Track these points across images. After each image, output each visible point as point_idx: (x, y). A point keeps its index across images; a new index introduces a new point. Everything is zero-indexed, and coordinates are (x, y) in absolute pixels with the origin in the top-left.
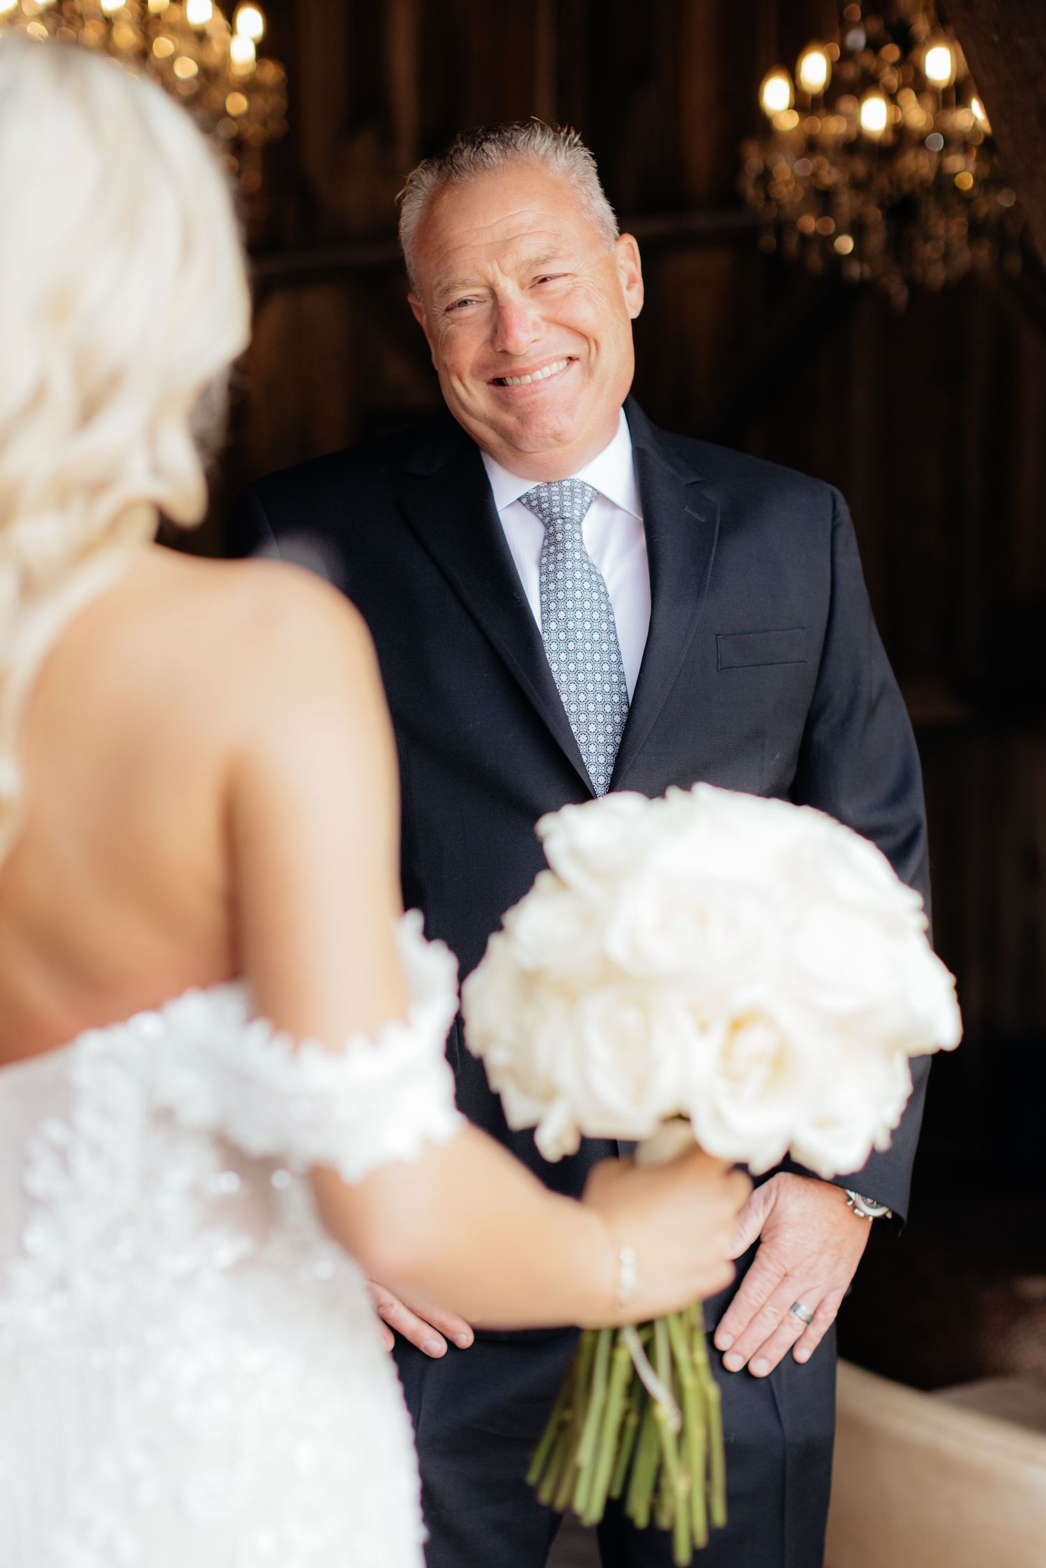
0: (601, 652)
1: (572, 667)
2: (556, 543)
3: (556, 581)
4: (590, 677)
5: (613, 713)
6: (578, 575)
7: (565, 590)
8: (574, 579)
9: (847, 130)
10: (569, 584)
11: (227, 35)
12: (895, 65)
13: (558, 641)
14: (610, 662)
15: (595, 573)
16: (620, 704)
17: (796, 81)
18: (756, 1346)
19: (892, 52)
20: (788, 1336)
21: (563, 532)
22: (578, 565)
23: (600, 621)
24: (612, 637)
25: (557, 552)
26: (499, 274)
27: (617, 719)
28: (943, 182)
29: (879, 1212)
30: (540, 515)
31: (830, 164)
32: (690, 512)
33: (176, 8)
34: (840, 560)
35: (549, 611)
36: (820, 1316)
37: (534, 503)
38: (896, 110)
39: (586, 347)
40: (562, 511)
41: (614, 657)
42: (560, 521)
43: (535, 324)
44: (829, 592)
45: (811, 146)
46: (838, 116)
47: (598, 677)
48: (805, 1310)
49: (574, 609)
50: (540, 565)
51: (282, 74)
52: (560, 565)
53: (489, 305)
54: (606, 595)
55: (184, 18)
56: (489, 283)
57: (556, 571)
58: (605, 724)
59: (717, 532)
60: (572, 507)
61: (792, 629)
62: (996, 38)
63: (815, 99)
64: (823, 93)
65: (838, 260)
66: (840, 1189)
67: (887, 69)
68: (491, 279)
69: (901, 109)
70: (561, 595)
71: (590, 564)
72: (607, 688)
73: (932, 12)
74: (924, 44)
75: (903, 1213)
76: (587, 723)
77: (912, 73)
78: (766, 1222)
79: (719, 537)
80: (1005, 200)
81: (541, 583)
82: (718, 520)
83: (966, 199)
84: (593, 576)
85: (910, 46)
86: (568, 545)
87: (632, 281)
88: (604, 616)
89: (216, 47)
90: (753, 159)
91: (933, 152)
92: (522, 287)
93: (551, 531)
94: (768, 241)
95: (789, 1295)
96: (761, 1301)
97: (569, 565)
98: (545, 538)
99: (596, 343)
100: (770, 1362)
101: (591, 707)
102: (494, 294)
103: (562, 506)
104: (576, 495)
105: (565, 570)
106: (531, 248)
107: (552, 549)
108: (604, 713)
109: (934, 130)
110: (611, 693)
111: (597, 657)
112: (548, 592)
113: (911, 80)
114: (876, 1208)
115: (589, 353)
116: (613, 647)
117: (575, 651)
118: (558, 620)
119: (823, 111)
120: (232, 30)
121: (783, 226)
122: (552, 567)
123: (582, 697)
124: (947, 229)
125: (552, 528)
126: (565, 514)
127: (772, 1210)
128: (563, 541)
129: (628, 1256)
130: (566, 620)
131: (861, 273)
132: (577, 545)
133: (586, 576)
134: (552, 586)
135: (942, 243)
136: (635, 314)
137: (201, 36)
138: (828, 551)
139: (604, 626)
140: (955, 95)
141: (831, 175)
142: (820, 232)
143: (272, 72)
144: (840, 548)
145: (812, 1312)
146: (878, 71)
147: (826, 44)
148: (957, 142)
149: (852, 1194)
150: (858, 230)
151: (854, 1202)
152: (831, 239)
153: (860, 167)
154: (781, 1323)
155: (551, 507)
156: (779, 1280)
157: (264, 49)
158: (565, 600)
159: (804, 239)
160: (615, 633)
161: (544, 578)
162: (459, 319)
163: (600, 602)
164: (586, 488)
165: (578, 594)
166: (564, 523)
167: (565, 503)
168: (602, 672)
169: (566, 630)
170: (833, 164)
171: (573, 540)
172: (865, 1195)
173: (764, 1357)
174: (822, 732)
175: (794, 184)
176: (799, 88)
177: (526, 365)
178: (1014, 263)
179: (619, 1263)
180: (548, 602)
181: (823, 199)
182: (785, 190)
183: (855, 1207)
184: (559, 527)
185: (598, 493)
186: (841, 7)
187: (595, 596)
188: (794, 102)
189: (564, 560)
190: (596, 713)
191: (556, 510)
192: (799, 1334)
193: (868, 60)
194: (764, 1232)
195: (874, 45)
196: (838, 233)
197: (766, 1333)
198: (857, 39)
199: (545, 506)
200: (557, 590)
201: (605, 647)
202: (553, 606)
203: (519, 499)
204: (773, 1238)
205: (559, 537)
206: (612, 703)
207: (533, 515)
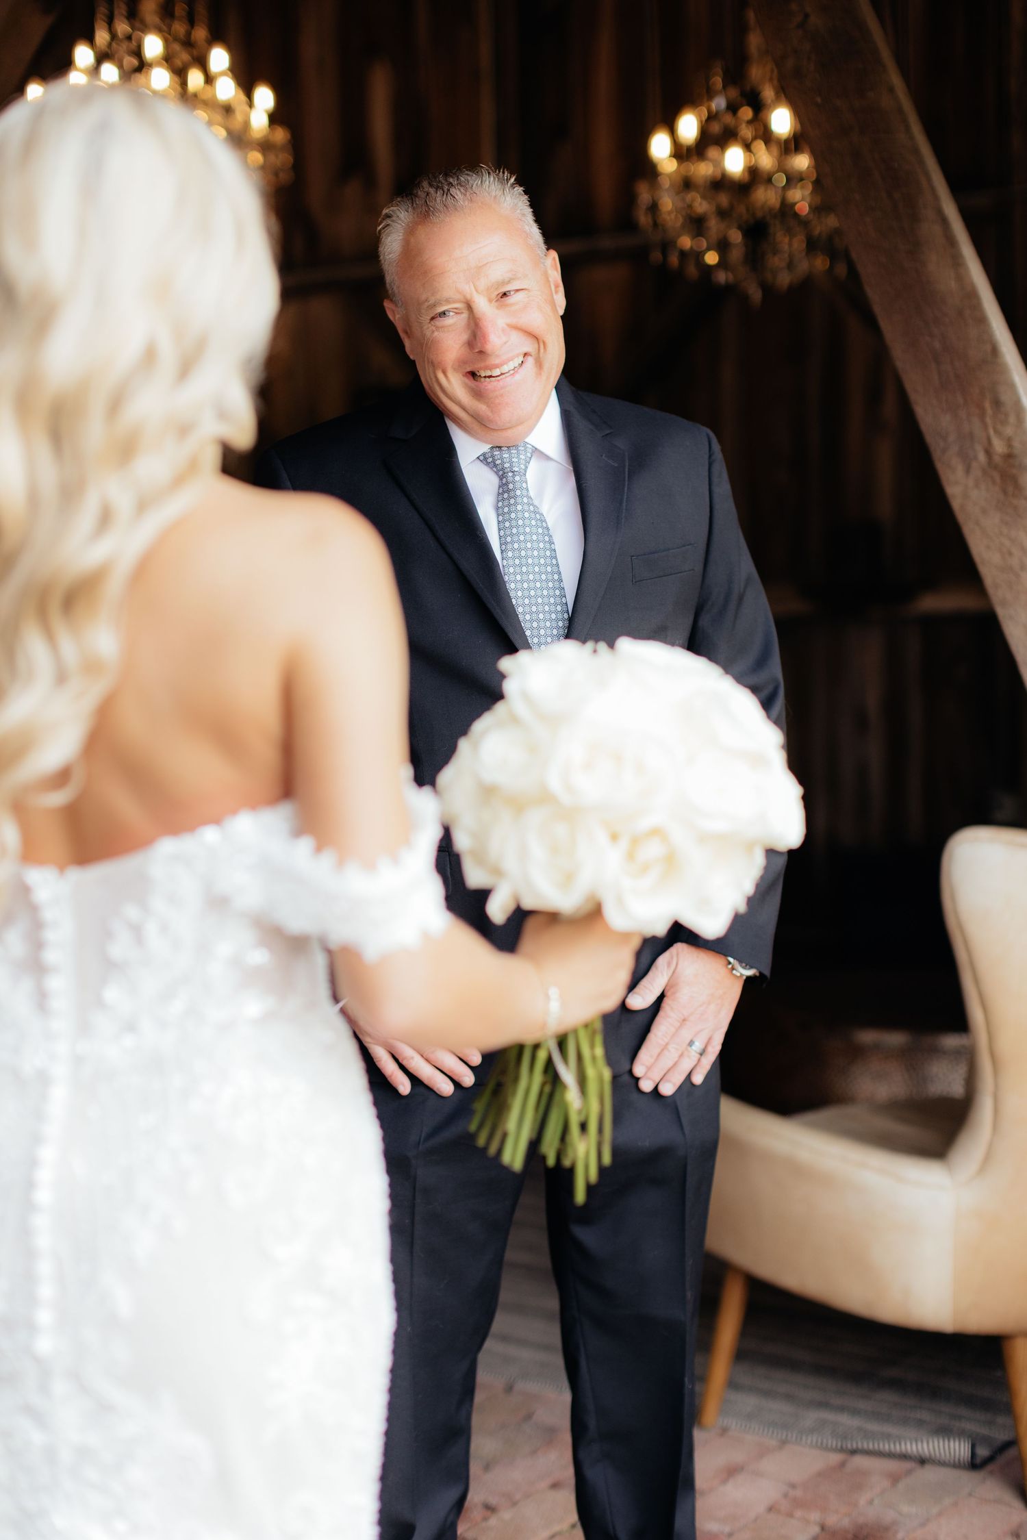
0: (547, 573)
1: (525, 585)
2: (508, 491)
3: (510, 520)
4: (539, 593)
5: (557, 620)
6: (527, 515)
7: (518, 527)
8: (524, 519)
9: (714, 172)
10: (520, 522)
11: (247, 108)
12: (750, 122)
13: (514, 566)
14: (553, 581)
15: (538, 513)
16: (562, 612)
17: (675, 135)
18: (663, 1073)
19: (746, 113)
20: (686, 1066)
21: (514, 482)
22: (526, 507)
23: (545, 549)
24: (554, 562)
25: (509, 498)
26: (475, 294)
27: (561, 624)
28: (786, 211)
29: (750, 972)
30: (495, 469)
31: (701, 197)
32: (606, 459)
33: (208, 87)
34: (716, 490)
35: (506, 543)
36: (710, 1049)
37: (490, 460)
38: (750, 156)
39: (536, 345)
40: (511, 466)
41: (556, 577)
42: (510, 474)
43: (503, 330)
44: (709, 514)
45: (687, 184)
46: (707, 162)
47: (545, 592)
48: (698, 1046)
49: (525, 541)
50: (497, 508)
51: (288, 136)
52: (513, 508)
53: (465, 315)
54: (548, 529)
55: (215, 96)
56: (466, 299)
57: (509, 512)
58: (552, 628)
59: (627, 473)
60: (519, 463)
61: (684, 546)
62: (819, 100)
63: (689, 149)
64: (694, 145)
65: (709, 269)
66: (722, 956)
67: (744, 125)
68: (468, 297)
69: (754, 155)
70: (514, 531)
71: (534, 506)
72: (552, 600)
73: (775, 82)
74: (770, 106)
75: (767, 973)
76: (539, 628)
77: (762, 128)
78: (669, 981)
79: (628, 477)
80: (832, 221)
81: (499, 522)
82: (627, 464)
83: (804, 223)
84: (537, 515)
85: (759, 108)
86: (518, 492)
87: (557, 287)
88: (548, 546)
89: (239, 117)
90: (644, 195)
91: (778, 187)
92: (490, 301)
93: (504, 482)
94: (656, 256)
95: (686, 1034)
96: (666, 1040)
97: (519, 508)
98: (500, 487)
99: (544, 343)
100: (674, 1085)
101: (541, 616)
102: (469, 307)
103: (511, 462)
104: (521, 452)
105: (516, 511)
106: (497, 273)
107: (506, 495)
108: (551, 620)
109: (778, 171)
110: (556, 604)
111: (544, 577)
112: (505, 528)
113: (761, 132)
114: (749, 969)
115: (539, 350)
116: (555, 569)
117: (528, 573)
118: (513, 550)
119: (695, 158)
120: (251, 104)
121: (667, 245)
122: (506, 510)
123: (534, 609)
124: (790, 245)
125: (504, 479)
126: (514, 469)
127: (674, 972)
128: (514, 490)
129: (554, 992)
130: (520, 550)
131: (727, 279)
132: (524, 492)
133: (533, 516)
134: (507, 524)
135: (786, 255)
136: (561, 312)
137: (228, 109)
138: (707, 482)
139: (548, 553)
140: (794, 144)
141: (701, 206)
142: (695, 248)
143: (281, 135)
144: (715, 480)
145: (704, 1046)
146: (736, 127)
147: (697, 107)
148: (793, 179)
149: (731, 960)
150: (723, 246)
151: (733, 966)
152: (703, 253)
153: (724, 199)
154: (681, 1055)
155: (503, 463)
156: (679, 1024)
157: (275, 118)
158: (518, 534)
159: (683, 254)
160: (556, 558)
161: (501, 518)
162: (442, 327)
163: (543, 535)
164: (528, 445)
165: (528, 530)
166: (514, 476)
167: (513, 460)
168: (548, 588)
169: (520, 557)
170: (704, 197)
171: (521, 488)
172: (740, 962)
173: (669, 1081)
174: (705, 621)
175: (675, 213)
176: (677, 140)
177: (497, 361)
178: (841, 270)
179: (547, 997)
180: (506, 536)
181: (697, 224)
182: (668, 218)
183: (733, 969)
184: (510, 479)
185: (536, 449)
186: (707, 79)
187: (540, 531)
188: (673, 151)
189: (516, 504)
190: (545, 620)
191: (507, 465)
192: (694, 1063)
193: (728, 119)
194: (667, 988)
195: (733, 108)
196: (708, 249)
197: (670, 1064)
198: (719, 103)
199: (498, 462)
200: (511, 527)
201: (549, 569)
202: (509, 539)
203: (478, 458)
204: (674, 993)
205: (511, 486)
206: (556, 612)
207: (489, 469)
